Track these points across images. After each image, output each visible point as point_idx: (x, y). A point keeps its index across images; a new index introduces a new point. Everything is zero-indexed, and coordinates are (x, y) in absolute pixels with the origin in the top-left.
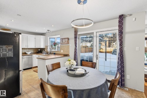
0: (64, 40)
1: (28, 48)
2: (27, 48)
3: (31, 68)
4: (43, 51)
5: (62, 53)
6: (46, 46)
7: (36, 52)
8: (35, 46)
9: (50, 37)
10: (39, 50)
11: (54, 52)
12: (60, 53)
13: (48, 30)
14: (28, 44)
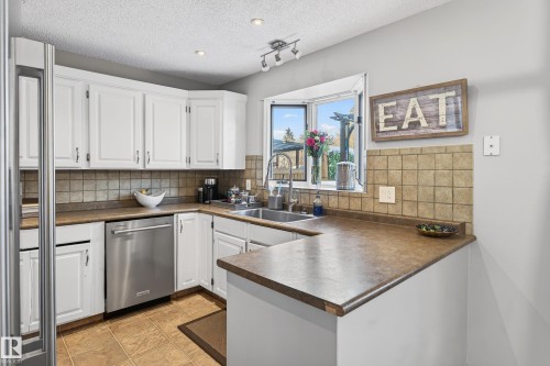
0: (413, 101)
1: (149, 167)
2: (141, 171)
3: (166, 300)
4: (235, 189)
5: (381, 210)
6: (248, 158)
7: (191, 192)
8: (189, 161)
9: (279, 99)
10: (212, 181)
11: (318, 201)
12: (369, 207)
13: (278, 45)
14: (149, 148)
